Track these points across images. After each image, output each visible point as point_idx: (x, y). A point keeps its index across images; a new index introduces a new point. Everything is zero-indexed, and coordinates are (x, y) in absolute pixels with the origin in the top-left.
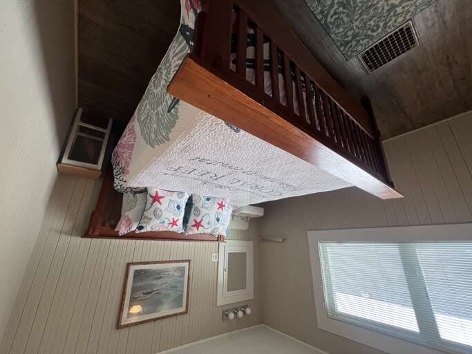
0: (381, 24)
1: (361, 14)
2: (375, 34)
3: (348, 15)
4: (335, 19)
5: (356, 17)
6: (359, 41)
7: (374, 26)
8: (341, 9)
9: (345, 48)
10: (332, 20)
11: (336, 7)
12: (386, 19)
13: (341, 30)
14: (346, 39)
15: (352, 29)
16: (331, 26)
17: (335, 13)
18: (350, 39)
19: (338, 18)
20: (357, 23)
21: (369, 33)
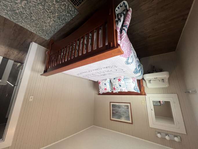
0: (63, 3)
1: (61, 12)
2: (67, 5)
3: (62, 17)
4: (64, 20)
5: (62, 14)
6: (70, 11)
7: (64, 6)
8: (61, 19)
9: (73, 15)
10: (64, 21)
11: (60, 21)
12: (61, 2)
13: (67, 18)
14: (70, 16)
15: (66, 15)
16: (66, 21)
17: (62, 21)
18: (69, 15)
19: (63, 20)
20: (64, 13)
21: (67, 7)
